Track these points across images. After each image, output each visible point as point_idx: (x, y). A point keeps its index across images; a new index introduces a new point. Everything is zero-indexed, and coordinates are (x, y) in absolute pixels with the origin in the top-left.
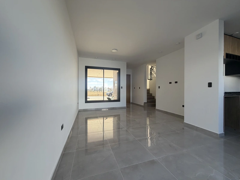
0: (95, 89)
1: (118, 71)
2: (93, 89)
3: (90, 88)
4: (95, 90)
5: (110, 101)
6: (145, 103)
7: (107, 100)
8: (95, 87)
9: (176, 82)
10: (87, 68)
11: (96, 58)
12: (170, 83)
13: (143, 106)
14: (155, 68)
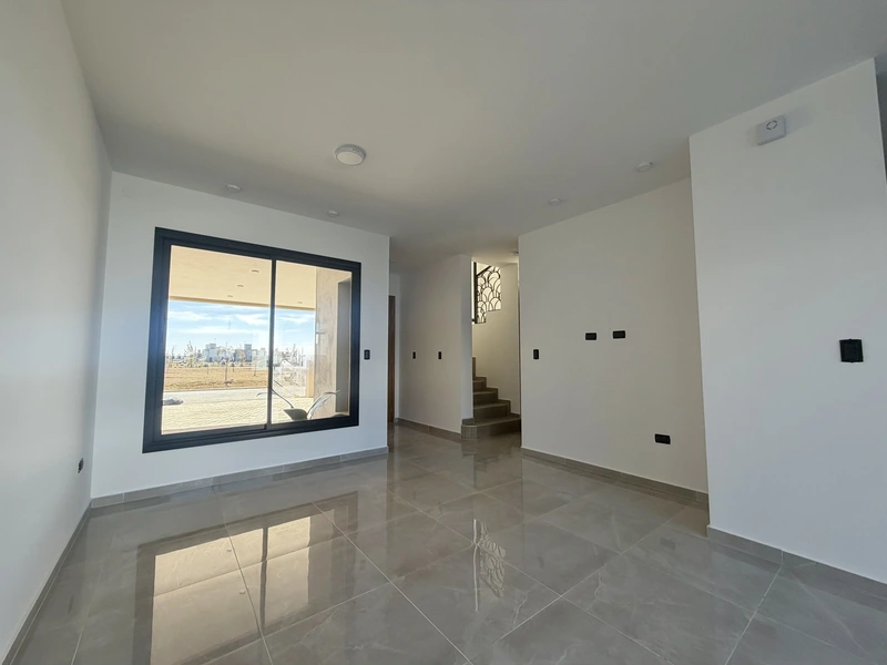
0: (213, 355)
1: (347, 275)
2: (200, 356)
3: (191, 349)
4: (211, 360)
5: (301, 424)
6: (465, 422)
7: (288, 419)
8: (213, 346)
9: (619, 335)
10: (166, 240)
11: (226, 192)
12: (591, 337)
13: (461, 438)
14: (495, 275)
